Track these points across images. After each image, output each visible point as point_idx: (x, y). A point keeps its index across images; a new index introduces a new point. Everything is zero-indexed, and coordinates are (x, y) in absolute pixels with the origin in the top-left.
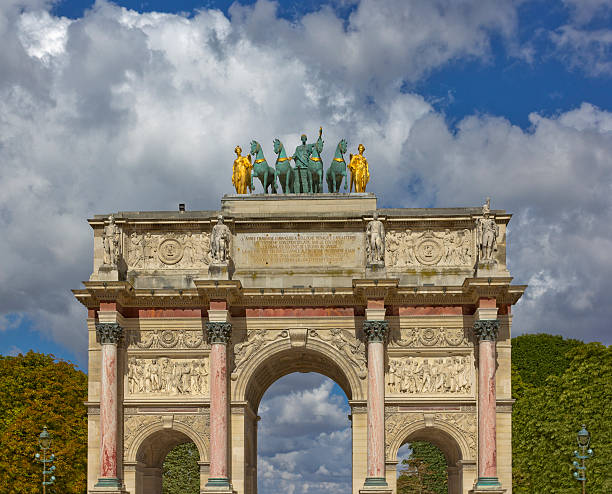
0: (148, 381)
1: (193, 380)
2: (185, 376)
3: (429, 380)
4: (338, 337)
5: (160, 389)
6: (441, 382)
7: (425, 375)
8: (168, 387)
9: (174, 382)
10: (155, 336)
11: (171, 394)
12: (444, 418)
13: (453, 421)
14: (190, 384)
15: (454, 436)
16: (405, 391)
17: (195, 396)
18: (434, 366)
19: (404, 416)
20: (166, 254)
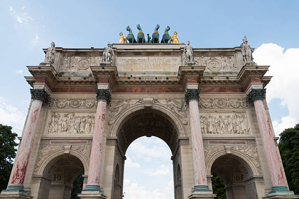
0: (60, 126)
1: (87, 125)
2: (82, 124)
3: (224, 126)
4: (170, 103)
5: (67, 130)
6: (231, 128)
7: (222, 124)
8: (72, 130)
9: (75, 127)
10: (68, 102)
11: (73, 133)
12: (237, 149)
13: (243, 151)
14: (84, 128)
15: (245, 159)
16: (211, 133)
17: (87, 135)
18: (226, 119)
19: (212, 147)
20: (81, 66)
